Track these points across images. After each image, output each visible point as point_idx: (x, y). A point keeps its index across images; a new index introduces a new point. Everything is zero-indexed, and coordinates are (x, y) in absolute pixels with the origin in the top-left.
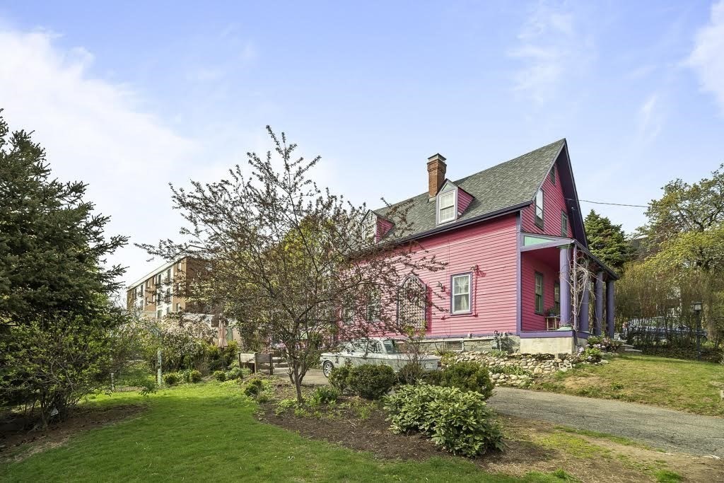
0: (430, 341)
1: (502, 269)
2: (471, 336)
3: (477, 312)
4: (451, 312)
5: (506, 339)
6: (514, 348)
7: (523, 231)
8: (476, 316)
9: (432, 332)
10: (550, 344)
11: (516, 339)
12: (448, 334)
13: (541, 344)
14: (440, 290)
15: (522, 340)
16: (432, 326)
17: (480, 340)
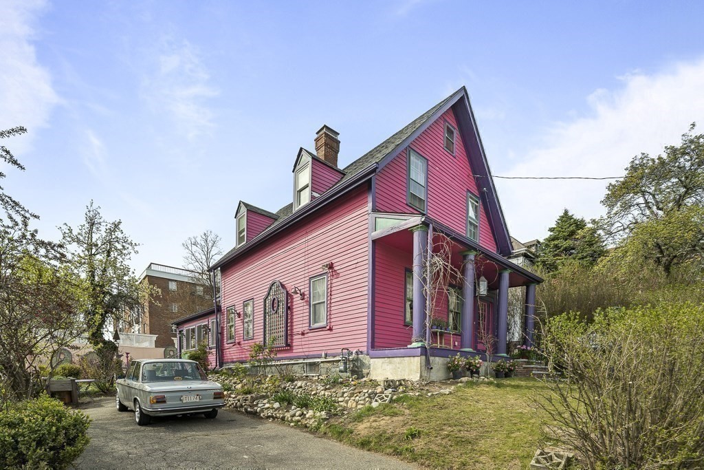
0: (293, 362)
1: (354, 266)
2: (326, 355)
3: (332, 324)
4: (310, 326)
5: (357, 360)
6: (365, 371)
7: (375, 210)
8: (330, 329)
9: (294, 351)
10: (398, 365)
11: (365, 359)
12: (307, 354)
13: (390, 366)
14: (299, 298)
15: (372, 360)
16: (294, 344)
17: (334, 361)
